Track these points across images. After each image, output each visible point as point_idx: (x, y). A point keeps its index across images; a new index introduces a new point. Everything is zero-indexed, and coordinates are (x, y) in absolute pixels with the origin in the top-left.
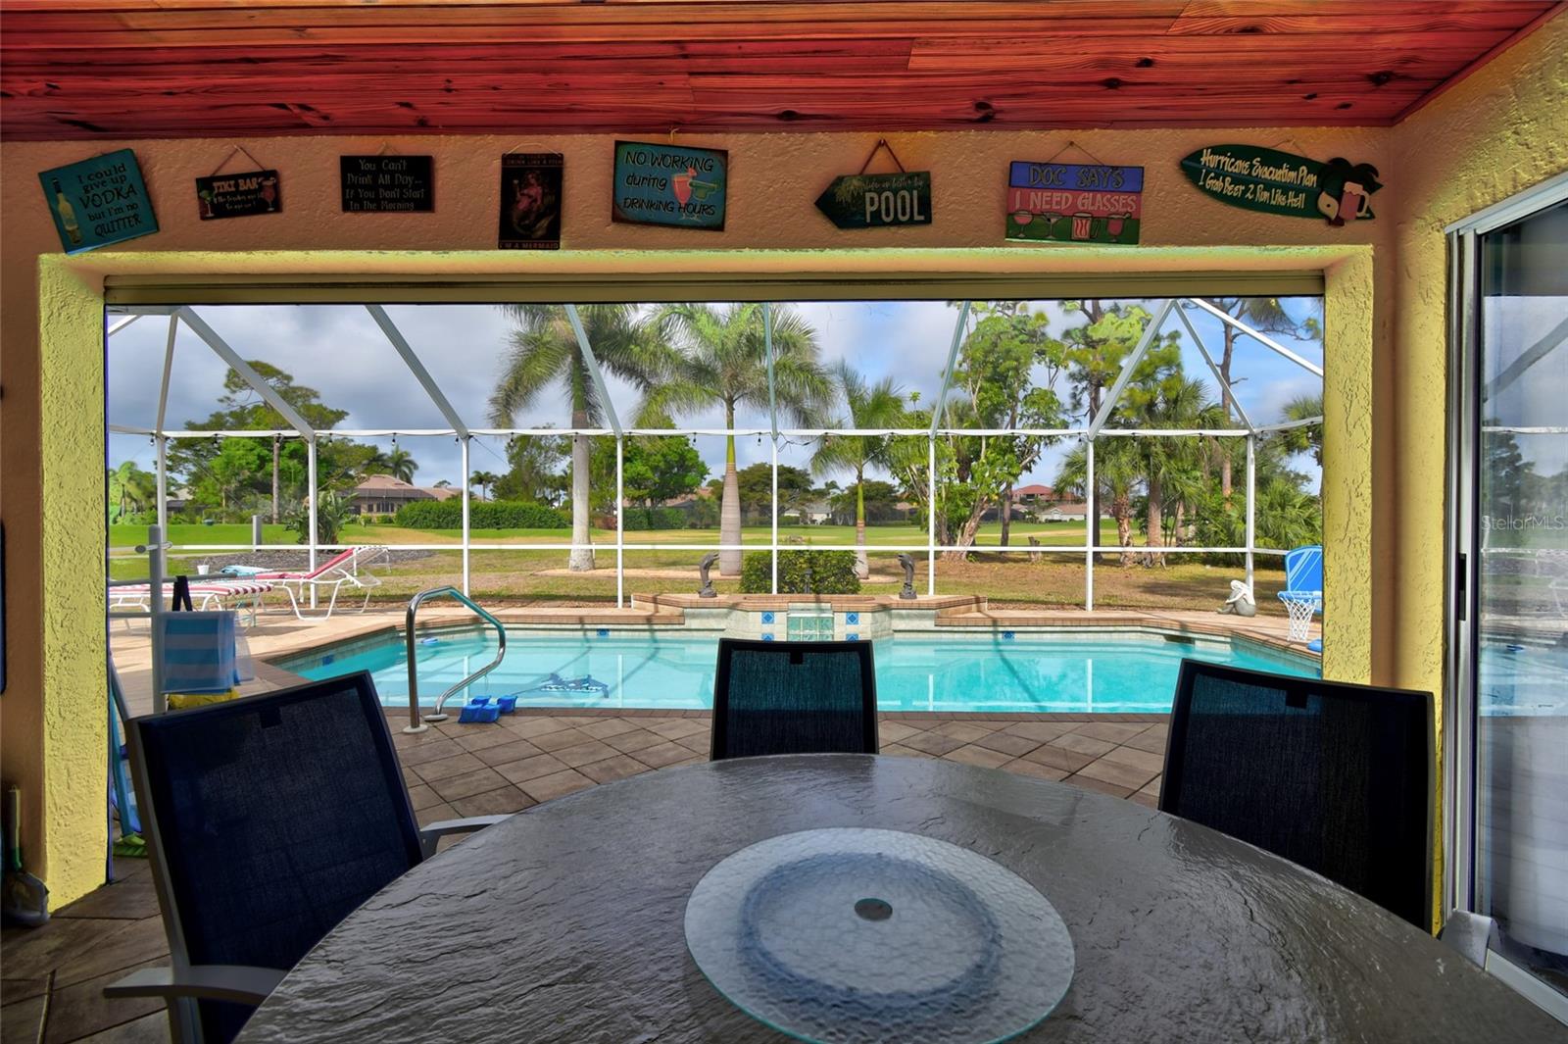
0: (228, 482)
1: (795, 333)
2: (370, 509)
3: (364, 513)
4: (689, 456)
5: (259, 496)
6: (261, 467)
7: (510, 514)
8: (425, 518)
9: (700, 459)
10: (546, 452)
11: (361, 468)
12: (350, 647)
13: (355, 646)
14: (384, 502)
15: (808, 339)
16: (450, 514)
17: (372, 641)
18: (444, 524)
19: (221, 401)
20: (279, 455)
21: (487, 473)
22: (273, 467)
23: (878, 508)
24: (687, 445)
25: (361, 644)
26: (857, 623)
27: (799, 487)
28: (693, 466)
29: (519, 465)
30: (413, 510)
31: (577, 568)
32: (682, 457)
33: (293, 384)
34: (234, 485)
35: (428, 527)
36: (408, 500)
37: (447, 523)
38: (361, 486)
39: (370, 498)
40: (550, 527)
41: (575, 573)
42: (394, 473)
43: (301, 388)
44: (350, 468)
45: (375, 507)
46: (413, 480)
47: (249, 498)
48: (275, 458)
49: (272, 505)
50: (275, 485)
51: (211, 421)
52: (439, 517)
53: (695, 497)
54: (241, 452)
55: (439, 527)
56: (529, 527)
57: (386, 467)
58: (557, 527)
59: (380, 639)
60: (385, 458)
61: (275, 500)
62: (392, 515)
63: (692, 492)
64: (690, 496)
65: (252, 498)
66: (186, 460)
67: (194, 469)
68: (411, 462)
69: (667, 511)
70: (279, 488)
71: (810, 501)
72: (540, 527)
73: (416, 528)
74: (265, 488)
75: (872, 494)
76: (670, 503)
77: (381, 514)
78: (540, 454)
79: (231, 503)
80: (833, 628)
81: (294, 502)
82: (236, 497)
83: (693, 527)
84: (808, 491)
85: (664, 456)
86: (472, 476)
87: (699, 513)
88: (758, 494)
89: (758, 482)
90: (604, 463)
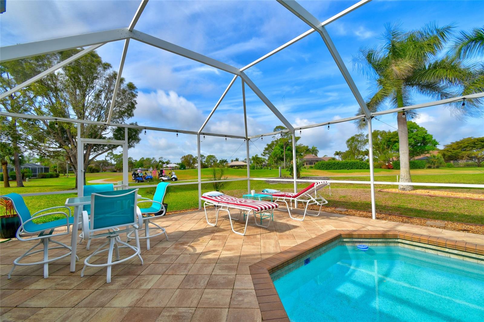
0: (275, 158)
2: (307, 164)
3: (305, 165)
4: (427, 137)
5: (281, 161)
6: (282, 154)
7: (350, 164)
8: (323, 166)
9: (434, 139)
10: (361, 142)
11: (304, 153)
12: (318, 251)
13: (321, 250)
14: (311, 162)
17: (330, 245)
20: (285, 150)
21: (340, 152)
22: (284, 154)
24: (426, 133)
25: (324, 248)
28: (430, 142)
29: (351, 148)
30: (319, 164)
31: (403, 189)
32: (424, 139)
34: (276, 159)
35: (323, 169)
36: (317, 161)
37: (329, 168)
38: (304, 158)
39: (307, 161)
42: (313, 153)
44: (302, 153)
45: (308, 164)
46: (318, 155)
47: (279, 162)
48: (284, 151)
49: (284, 164)
50: (285, 158)
52: (327, 166)
53: (430, 155)
55: (327, 169)
56: (357, 168)
57: (311, 152)
58: (367, 169)
59: (334, 243)
60: (310, 149)
61: (285, 162)
62: (313, 166)
63: (428, 153)
64: (427, 155)
65: (280, 162)
66: (267, 153)
67: (268, 155)
68: (316, 150)
69: (416, 161)
70: (286, 159)
72: (361, 169)
73: (320, 169)
74: (282, 159)
76: (416, 158)
77: (310, 165)
78: (358, 144)
79: (275, 163)
81: (289, 163)
82: (276, 162)
83: (430, 167)
85: (414, 139)
86: (335, 153)
87: (433, 162)
88: (468, 152)
89: (468, 146)
90: (386, 144)
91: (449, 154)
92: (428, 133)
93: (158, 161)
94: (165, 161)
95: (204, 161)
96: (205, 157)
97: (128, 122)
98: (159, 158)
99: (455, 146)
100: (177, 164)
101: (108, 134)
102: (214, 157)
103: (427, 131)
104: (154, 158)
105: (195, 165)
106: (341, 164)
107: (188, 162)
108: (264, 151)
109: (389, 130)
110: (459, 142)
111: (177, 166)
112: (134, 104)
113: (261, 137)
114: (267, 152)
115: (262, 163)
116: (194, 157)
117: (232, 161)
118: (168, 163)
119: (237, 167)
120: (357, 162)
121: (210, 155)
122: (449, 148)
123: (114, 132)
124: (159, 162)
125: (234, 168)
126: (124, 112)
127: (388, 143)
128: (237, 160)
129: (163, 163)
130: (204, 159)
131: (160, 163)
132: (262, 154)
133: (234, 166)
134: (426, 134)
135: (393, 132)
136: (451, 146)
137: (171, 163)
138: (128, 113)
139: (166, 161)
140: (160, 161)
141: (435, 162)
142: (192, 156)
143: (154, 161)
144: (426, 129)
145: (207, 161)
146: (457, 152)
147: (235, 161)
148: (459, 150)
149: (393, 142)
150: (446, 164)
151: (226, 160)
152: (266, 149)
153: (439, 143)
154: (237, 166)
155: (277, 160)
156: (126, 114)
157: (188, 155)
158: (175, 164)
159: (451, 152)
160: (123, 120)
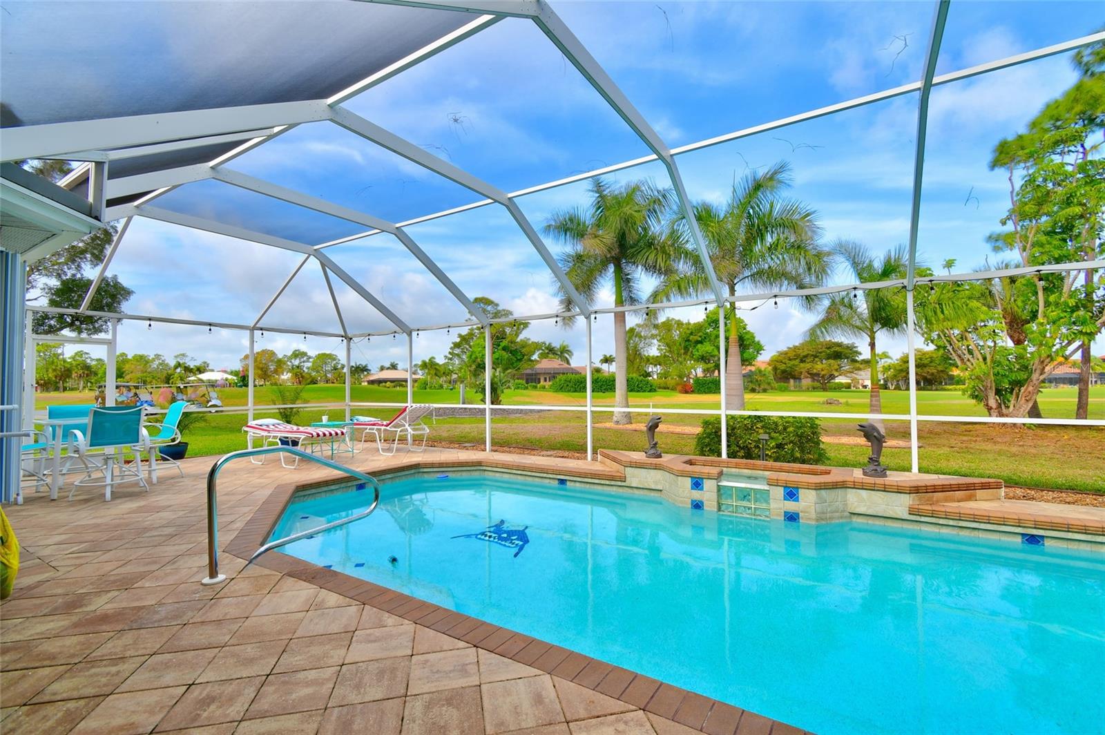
0: (471, 366)
1: (796, 217)
2: (545, 380)
3: (542, 383)
4: (747, 337)
8: (568, 385)
9: (757, 339)
10: (645, 339)
11: (538, 356)
12: (379, 478)
13: (384, 477)
14: (552, 375)
15: (808, 221)
16: (581, 382)
17: (399, 474)
18: (578, 389)
19: (467, 321)
21: (611, 356)
23: (933, 374)
24: (745, 329)
25: (389, 476)
26: (797, 500)
27: (847, 358)
28: (751, 344)
30: (563, 380)
31: (617, 422)
33: (500, 308)
34: (474, 367)
35: (569, 391)
36: (565, 374)
38: (537, 367)
39: (545, 373)
40: (645, 391)
41: (615, 426)
42: (560, 358)
43: (504, 310)
44: (532, 356)
45: (548, 380)
46: (571, 361)
51: (469, 333)
52: (575, 385)
53: (753, 369)
54: (480, 349)
55: (575, 391)
57: (557, 354)
58: (649, 391)
60: (556, 349)
63: (750, 364)
64: (749, 368)
66: (457, 354)
68: (570, 350)
71: (859, 369)
75: (926, 362)
77: (550, 383)
78: (641, 341)
80: (767, 502)
83: (753, 391)
84: (856, 361)
86: (602, 358)
87: (757, 381)
88: (808, 365)
89: (808, 354)
90: (683, 345)
91: (783, 367)
92: (748, 328)
93: (172, 363)
94: (192, 365)
95: (308, 368)
96: (310, 358)
97: (90, 272)
98: (176, 357)
99: (791, 355)
100: (231, 373)
101: (36, 299)
102: (334, 359)
103: (746, 325)
104: (158, 356)
105: (283, 377)
106: (603, 381)
107: (262, 369)
108: (451, 348)
109: (688, 321)
110: (797, 347)
111: (230, 377)
112: (110, 233)
113: (368, 337)
114: (457, 351)
115: (451, 375)
116: (280, 356)
117: (382, 368)
118: (200, 370)
119: (392, 384)
120: (632, 379)
121: (324, 354)
122: (784, 357)
123: (52, 294)
124: (176, 368)
125: (385, 387)
126: (83, 252)
127: (687, 343)
128: (394, 367)
129: (188, 369)
130: (308, 361)
131: (178, 370)
132: (446, 357)
133: (385, 381)
134: (744, 331)
135: (694, 324)
136: (786, 353)
137: (213, 371)
138: (93, 254)
139: (198, 363)
140: (179, 365)
141: (760, 381)
142: (273, 353)
143: (161, 364)
144: (746, 322)
145: (315, 368)
146: (794, 365)
147: (388, 368)
148: (797, 362)
149: (693, 341)
150: (776, 385)
151: (366, 366)
152: (456, 345)
153: (764, 348)
154: (392, 381)
155: (475, 370)
156: (88, 256)
157: (263, 351)
158: (225, 372)
159: (785, 364)
160: (79, 268)
